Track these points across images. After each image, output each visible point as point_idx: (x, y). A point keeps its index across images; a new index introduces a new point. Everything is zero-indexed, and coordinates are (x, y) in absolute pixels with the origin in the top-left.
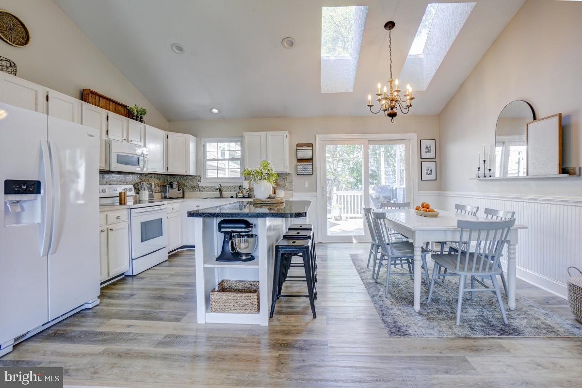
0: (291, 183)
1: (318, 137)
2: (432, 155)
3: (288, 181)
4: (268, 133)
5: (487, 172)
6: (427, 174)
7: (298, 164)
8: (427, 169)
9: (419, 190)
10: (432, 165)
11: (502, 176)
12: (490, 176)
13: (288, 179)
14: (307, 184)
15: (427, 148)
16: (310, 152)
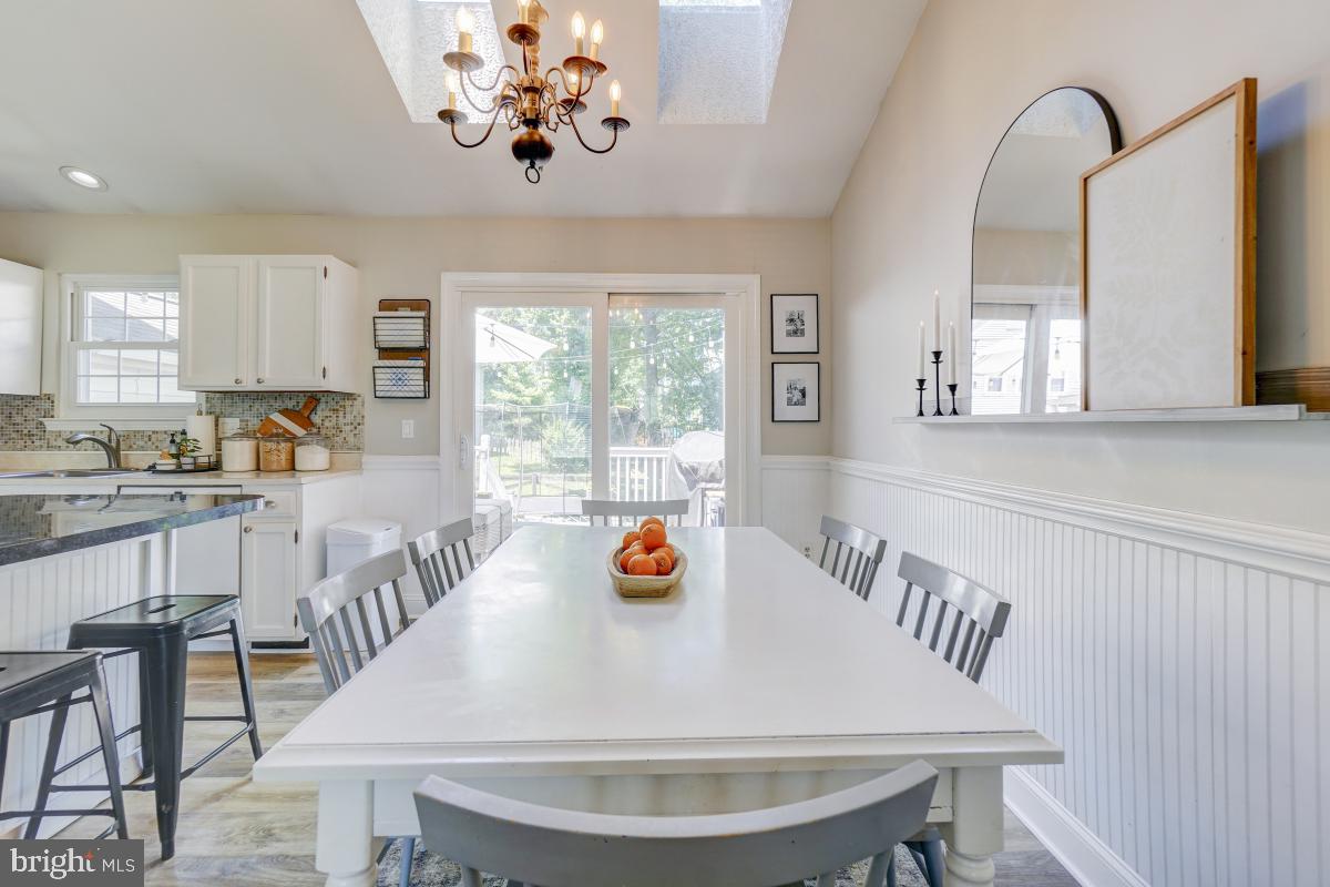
0: (357, 425)
1: (449, 280)
2: (806, 343)
3: (349, 418)
4: (266, 259)
5: (946, 394)
6: (790, 402)
7: (381, 363)
8: (790, 388)
9: (763, 453)
10: (805, 375)
11: (1028, 411)
12: (955, 412)
13: (348, 409)
14: (408, 428)
15: (792, 320)
16: (419, 325)
